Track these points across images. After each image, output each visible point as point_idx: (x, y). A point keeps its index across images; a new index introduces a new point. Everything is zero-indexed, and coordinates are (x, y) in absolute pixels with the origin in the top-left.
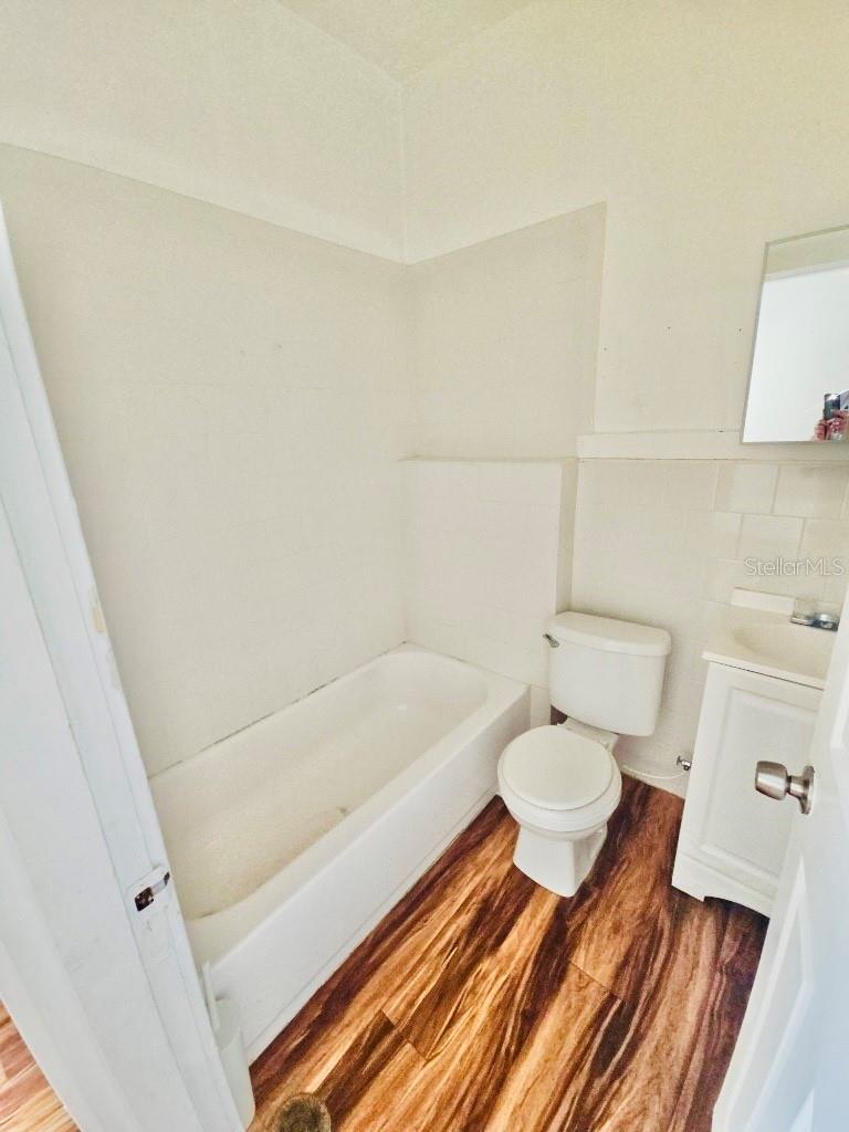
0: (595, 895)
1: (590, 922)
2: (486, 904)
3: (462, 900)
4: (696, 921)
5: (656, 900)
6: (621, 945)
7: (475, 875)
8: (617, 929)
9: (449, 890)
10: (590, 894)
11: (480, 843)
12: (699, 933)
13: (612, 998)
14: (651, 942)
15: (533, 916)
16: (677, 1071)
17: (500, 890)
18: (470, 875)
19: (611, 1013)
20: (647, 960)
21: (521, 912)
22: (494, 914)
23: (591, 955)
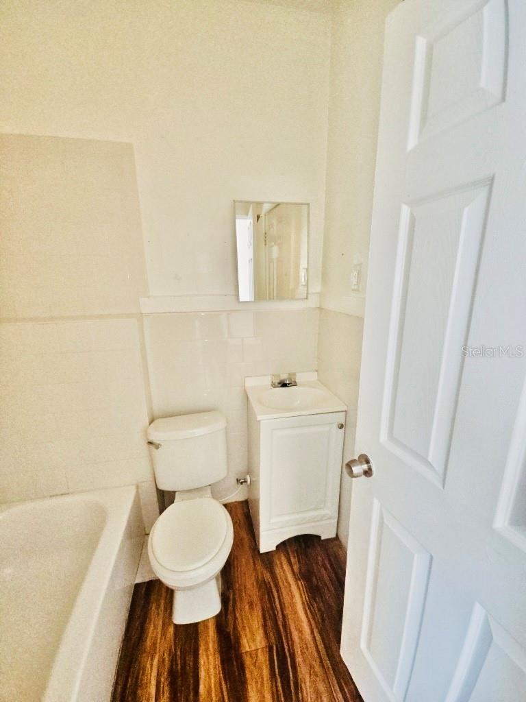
0: (231, 596)
1: (238, 615)
2: (172, 673)
3: (153, 690)
4: (278, 563)
5: (258, 568)
6: (258, 612)
7: (152, 660)
8: (251, 605)
9: (139, 692)
10: (228, 598)
11: (142, 631)
12: (282, 568)
13: (271, 649)
14: (269, 595)
15: (207, 649)
16: (315, 654)
17: (176, 652)
18: (148, 666)
19: (275, 658)
20: (272, 606)
21: (198, 654)
22: (182, 674)
23: (249, 635)
